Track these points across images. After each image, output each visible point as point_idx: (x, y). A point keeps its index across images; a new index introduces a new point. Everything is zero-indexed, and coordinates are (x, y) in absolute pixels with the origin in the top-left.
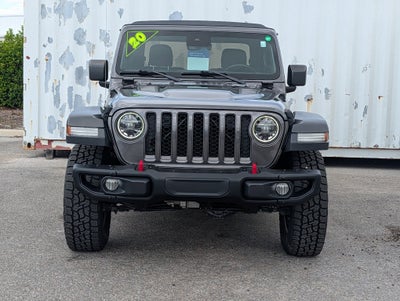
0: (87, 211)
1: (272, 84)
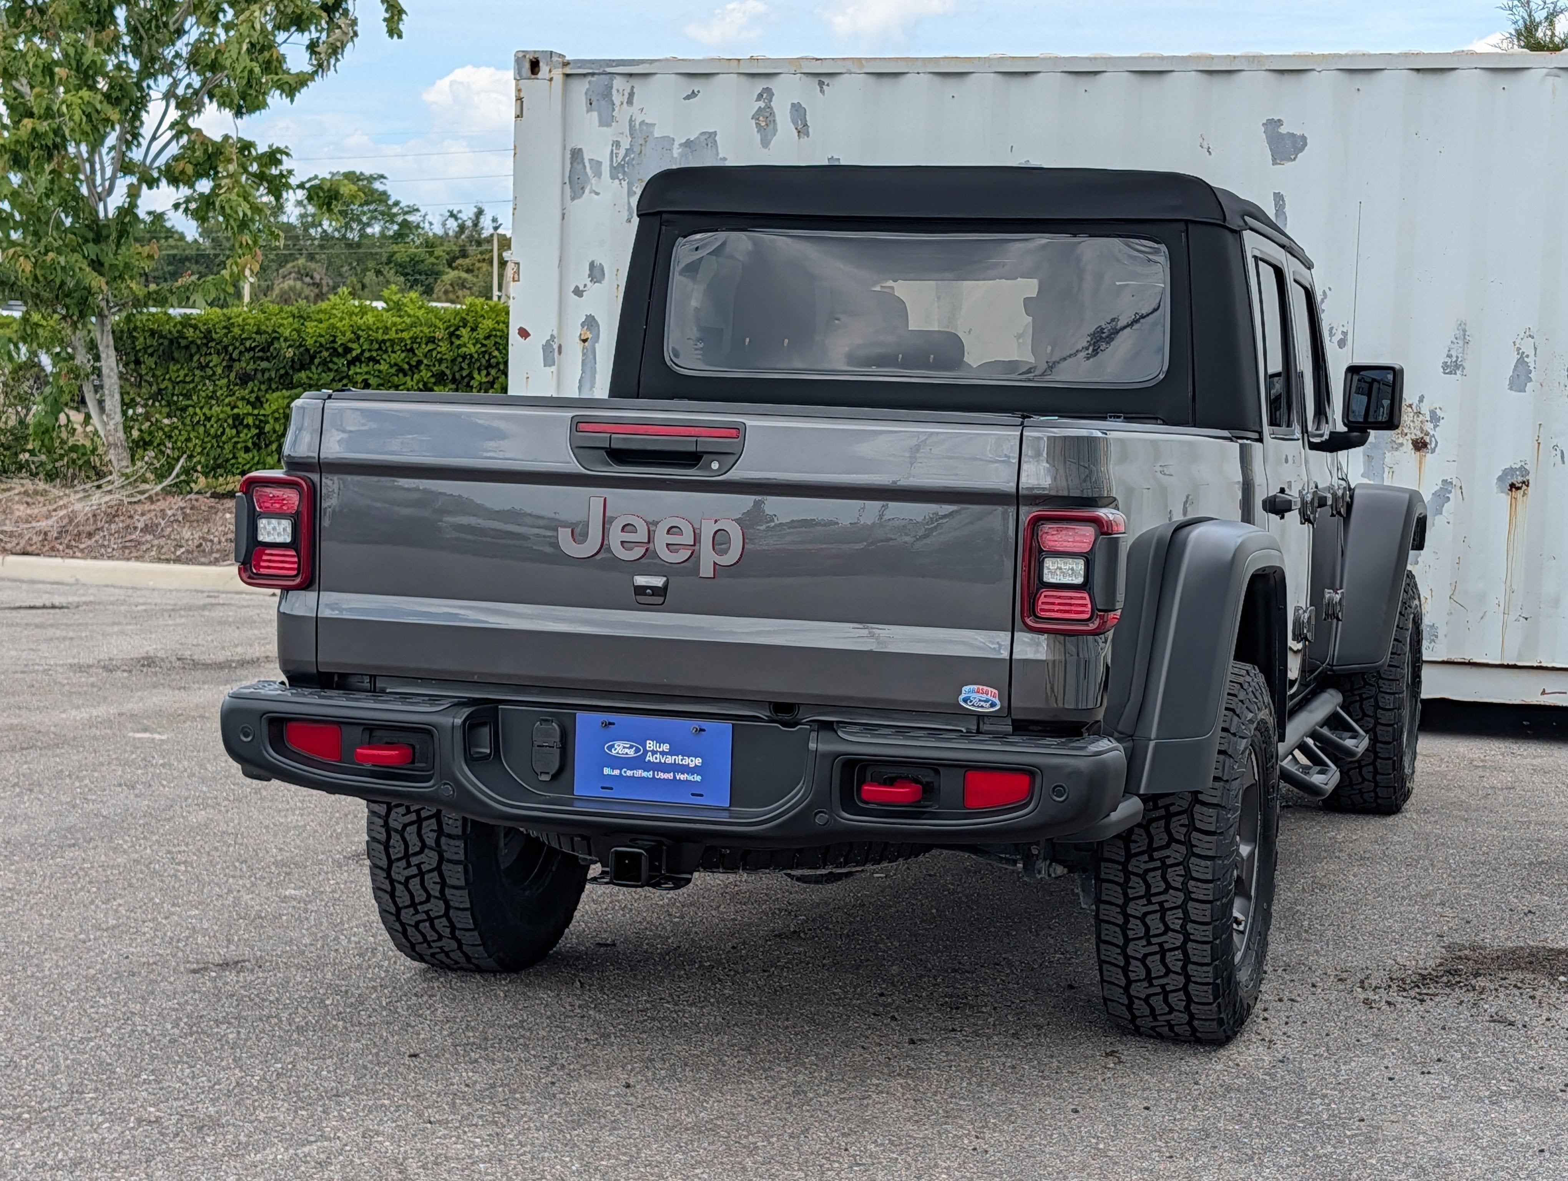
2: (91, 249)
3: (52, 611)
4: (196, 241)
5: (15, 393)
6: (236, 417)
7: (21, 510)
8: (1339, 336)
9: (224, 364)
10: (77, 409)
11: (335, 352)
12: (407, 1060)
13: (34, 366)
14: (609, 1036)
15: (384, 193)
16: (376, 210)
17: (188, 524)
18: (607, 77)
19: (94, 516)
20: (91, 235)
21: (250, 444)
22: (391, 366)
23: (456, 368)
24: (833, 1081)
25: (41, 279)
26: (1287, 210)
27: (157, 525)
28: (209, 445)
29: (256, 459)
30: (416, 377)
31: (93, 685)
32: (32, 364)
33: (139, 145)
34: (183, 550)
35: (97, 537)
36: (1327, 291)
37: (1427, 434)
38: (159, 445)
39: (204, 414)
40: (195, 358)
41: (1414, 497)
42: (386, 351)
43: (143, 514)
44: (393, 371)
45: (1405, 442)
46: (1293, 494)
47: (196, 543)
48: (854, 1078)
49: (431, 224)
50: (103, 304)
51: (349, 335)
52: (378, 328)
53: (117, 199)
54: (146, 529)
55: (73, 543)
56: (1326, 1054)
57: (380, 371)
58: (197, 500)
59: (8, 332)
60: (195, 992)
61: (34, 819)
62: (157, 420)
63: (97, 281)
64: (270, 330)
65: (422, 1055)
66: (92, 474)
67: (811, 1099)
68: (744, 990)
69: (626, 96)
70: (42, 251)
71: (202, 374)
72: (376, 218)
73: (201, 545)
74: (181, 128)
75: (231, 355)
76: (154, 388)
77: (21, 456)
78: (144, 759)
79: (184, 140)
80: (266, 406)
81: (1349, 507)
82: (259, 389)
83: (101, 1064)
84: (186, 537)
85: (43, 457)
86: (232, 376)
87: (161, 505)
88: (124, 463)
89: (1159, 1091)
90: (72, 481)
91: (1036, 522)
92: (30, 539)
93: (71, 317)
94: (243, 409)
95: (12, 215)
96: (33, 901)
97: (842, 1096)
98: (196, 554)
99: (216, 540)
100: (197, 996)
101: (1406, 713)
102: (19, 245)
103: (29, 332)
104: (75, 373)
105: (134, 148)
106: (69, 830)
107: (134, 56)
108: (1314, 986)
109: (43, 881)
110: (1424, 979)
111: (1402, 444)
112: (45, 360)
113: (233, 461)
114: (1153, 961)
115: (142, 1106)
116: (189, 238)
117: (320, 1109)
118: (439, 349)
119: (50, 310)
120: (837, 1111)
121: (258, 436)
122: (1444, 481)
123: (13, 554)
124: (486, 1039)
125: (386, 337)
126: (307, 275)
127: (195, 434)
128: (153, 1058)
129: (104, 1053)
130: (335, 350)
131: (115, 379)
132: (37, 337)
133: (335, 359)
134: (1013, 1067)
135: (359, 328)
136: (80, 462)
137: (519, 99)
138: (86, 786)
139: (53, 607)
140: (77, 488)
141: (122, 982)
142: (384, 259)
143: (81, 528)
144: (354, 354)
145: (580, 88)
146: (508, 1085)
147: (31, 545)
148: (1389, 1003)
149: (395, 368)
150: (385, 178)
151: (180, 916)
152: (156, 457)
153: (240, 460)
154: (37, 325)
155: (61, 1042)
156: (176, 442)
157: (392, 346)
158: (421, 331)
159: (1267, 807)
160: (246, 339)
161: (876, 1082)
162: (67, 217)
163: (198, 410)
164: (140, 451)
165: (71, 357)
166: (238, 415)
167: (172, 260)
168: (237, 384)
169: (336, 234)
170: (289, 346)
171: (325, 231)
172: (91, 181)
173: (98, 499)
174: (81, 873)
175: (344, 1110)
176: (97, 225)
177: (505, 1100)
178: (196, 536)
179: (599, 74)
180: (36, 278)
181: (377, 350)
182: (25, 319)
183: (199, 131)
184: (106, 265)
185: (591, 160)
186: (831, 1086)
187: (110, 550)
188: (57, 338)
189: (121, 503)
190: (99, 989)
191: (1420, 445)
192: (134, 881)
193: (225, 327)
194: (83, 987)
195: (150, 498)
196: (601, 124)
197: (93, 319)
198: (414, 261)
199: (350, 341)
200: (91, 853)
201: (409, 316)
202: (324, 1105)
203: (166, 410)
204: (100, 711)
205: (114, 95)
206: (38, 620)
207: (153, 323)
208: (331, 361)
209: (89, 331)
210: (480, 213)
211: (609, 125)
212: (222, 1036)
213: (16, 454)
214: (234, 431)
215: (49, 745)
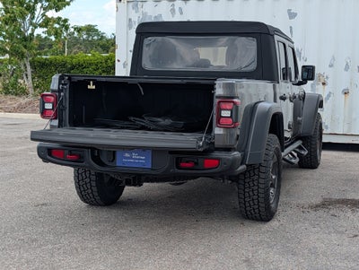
7: (9, 103)
8: (305, 59)
10: (22, 79)
15: (97, 29)
16: (95, 33)
18: (137, 2)
19: (26, 103)
20: (24, 40)
25: (13, 50)
26: (293, 30)
31: (22, 142)
35: (26, 108)
37: (325, 81)
38: (40, 87)
40: (48, 68)
41: (320, 96)
45: (320, 83)
46: (287, 96)
49: (108, 36)
50: (27, 55)
52: (89, 60)
53: (30, 32)
55: (21, 110)
59: (6, 62)
62: (40, 82)
63: (25, 50)
64: (65, 61)
66: (25, 94)
69: (141, 6)
70: (13, 43)
72: (95, 35)
74: (43, 15)
75: (56, 67)
77: (10, 90)
79: (44, 18)
81: (304, 98)
85: (15, 90)
88: (33, 91)
91: (220, 102)
93: (20, 58)
95: (6, 35)
101: (318, 146)
104: (21, 71)
105: (33, 20)
110: (317, 206)
114: (251, 202)
118: (103, 65)
119: (15, 57)
122: (330, 92)
125: (91, 62)
130: (80, 65)
131: (30, 72)
132: (13, 63)
133: (80, 67)
135: (85, 60)
136: (23, 91)
137: (117, 7)
139: (15, 124)
140: (22, 97)
142: (97, 44)
143: (23, 106)
145: (131, 4)
147: (11, 110)
152: (40, 90)
154: (12, 60)
157: (92, 64)
158: (99, 61)
159: (279, 167)
162: (18, 36)
164: (36, 89)
165: (20, 68)
169: (86, 39)
170: (69, 65)
171: (84, 38)
172: (24, 28)
173: (27, 100)
176: (25, 37)
179: (135, 1)
181: (89, 65)
182: (10, 59)
183: (47, 16)
184: (27, 47)
185: (133, 21)
188: (17, 63)
189: (32, 101)
191: (324, 84)
193: (55, 60)
197: (25, 59)
199: (83, 63)
201: (96, 57)
205: (28, 8)
206: (11, 127)
207: (39, 60)
209: (24, 62)
211: (137, 13)
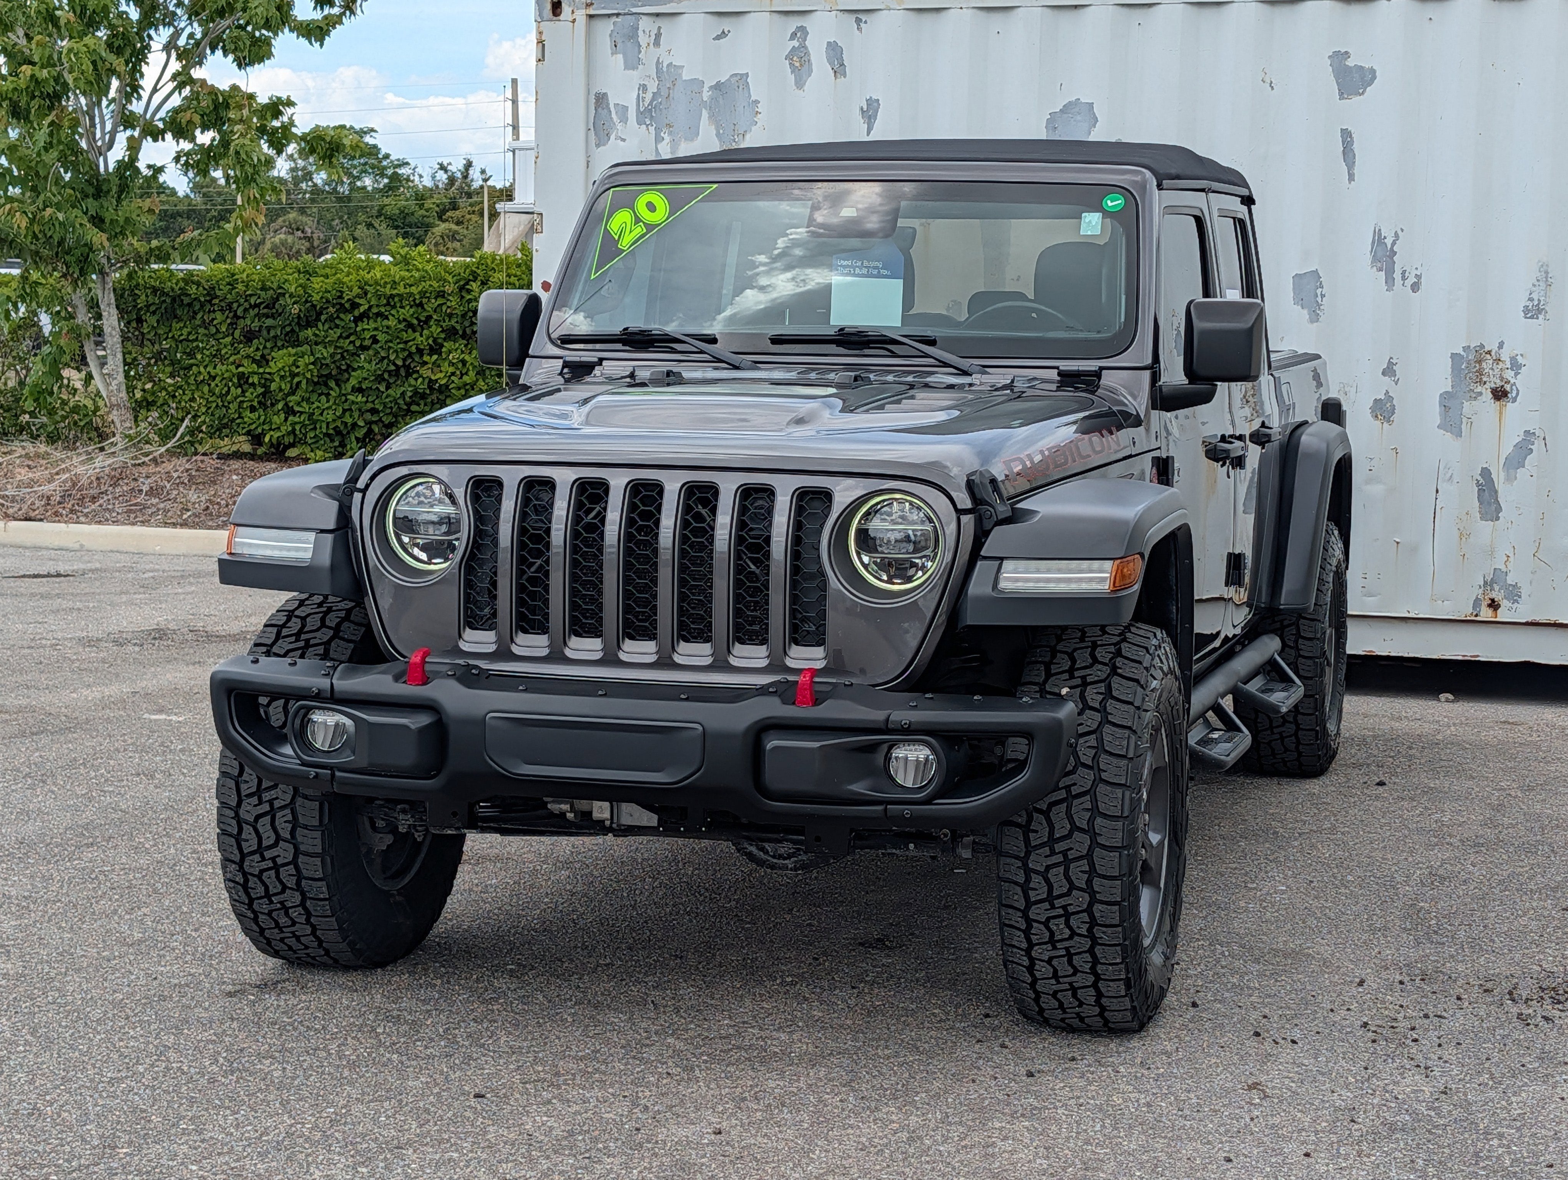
0: (283, 819)
1: (1098, 374)
2: (91, 204)
3: (58, 580)
4: (187, 196)
5: (14, 354)
6: (241, 376)
7: (23, 474)
8: (1412, 280)
9: (229, 321)
10: (79, 370)
11: (342, 308)
12: (473, 1102)
13: (34, 326)
14: (692, 1069)
15: (375, 146)
16: (366, 164)
17: (194, 487)
18: (633, 17)
19: (98, 479)
20: (91, 190)
21: (255, 404)
22: (400, 322)
23: (467, 323)
24: (950, 1124)
25: (40, 236)
26: (1356, 146)
27: (162, 488)
28: (214, 405)
29: (263, 418)
30: (425, 332)
31: (104, 661)
32: (30, 323)
33: (139, 98)
34: (189, 513)
35: (101, 501)
36: (1399, 232)
37: (1508, 382)
38: (162, 405)
39: (209, 373)
40: (199, 316)
42: (394, 307)
43: (147, 477)
44: (401, 326)
45: (1484, 391)
47: (203, 506)
48: (973, 1120)
49: (421, 176)
50: (104, 261)
51: (356, 290)
52: (386, 283)
53: (118, 153)
54: (151, 492)
55: (77, 507)
56: (1491, 1083)
57: (388, 327)
58: (202, 461)
59: (6, 291)
60: (232, 1019)
61: (48, 814)
62: (160, 380)
63: (98, 238)
64: (275, 286)
65: (488, 1095)
66: (94, 434)
67: (929, 1148)
68: (834, 1012)
69: (653, 37)
70: (41, 207)
71: (206, 332)
72: (365, 172)
73: (208, 507)
74: (182, 80)
75: (236, 311)
76: (157, 347)
77: (21, 418)
78: (162, 744)
79: (187, 91)
80: (272, 364)
82: (265, 347)
83: (134, 1112)
84: (193, 500)
85: (45, 419)
86: (237, 333)
87: (168, 466)
88: (128, 424)
89: (1316, 1132)
90: (74, 443)
92: (33, 504)
93: (72, 275)
94: (248, 368)
95: (9, 171)
96: (50, 912)
97: (963, 1144)
98: (203, 518)
99: (223, 502)
100: (235, 1025)
102: (17, 200)
103: (28, 291)
104: (76, 334)
105: (134, 101)
106: (86, 827)
107: (135, 5)
108: (1459, 998)
109: (61, 887)
111: (1480, 394)
112: (45, 320)
113: (238, 421)
115: (182, 1163)
116: (181, 194)
117: (382, 1165)
118: (449, 304)
119: (50, 268)
120: (961, 1162)
121: (264, 394)
122: (1527, 432)
123: (16, 519)
124: (557, 1074)
125: (395, 292)
126: (298, 229)
127: (200, 393)
128: (192, 1101)
129: (137, 1098)
130: (342, 305)
131: (117, 339)
132: (37, 296)
133: (342, 315)
134: (1148, 1105)
135: (366, 283)
136: (82, 424)
137: (541, 42)
138: (102, 775)
139: (59, 575)
140: (80, 451)
141: (152, 1008)
142: (374, 212)
143: (85, 492)
144: (362, 309)
145: (605, 28)
146: (588, 1132)
147: (34, 510)
148: (1546, 1018)
149: (404, 324)
150: (375, 131)
151: (211, 927)
152: (160, 417)
153: (246, 419)
154: (37, 283)
155: (88, 1084)
156: (180, 402)
157: (401, 301)
158: (431, 286)
160: (251, 295)
161: (997, 1125)
162: (66, 172)
163: (202, 369)
164: (143, 412)
165: (71, 317)
166: (243, 373)
167: (164, 215)
168: (240, 342)
169: (327, 188)
170: (294, 303)
171: (315, 185)
172: (90, 135)
173: (101, 462)
174: (101, 877)
175: (409, 1166)
176: (97, 180)
177: (587, 1151)
178: (203, 499)
179: (625, 14)
180: (35, 236)
181: (385, 305)
182: (24, 278)
183: (203, 82)
184: (107, 221)
185: (616, 105)
186: (948, 1131)
187: (114, 514)
188: (57, 297)
189: (125, 466)
190: (127, 1018)
191: (1500, 394)
192: (159, 886)
193: (229, 284)
194: (110, 1015)
195: (154, 460)
196: (627, 67)
197: (94, 277)
198: (404, 214)
199: (358, 296)
200: (111, 853)
201: (418, 270)
202: (386, 1159)
203: (169, 369)
204: (113, 690)
205: (116, 45)
206: (42, 590)
207: (156, 281)
208: (338, 317)
209: (90, 290)
210: (469, 165)
211: (634, 68)
212: (266, 1074)
213: (17, 416)
214: (239, 390)
215: (61, 729)
